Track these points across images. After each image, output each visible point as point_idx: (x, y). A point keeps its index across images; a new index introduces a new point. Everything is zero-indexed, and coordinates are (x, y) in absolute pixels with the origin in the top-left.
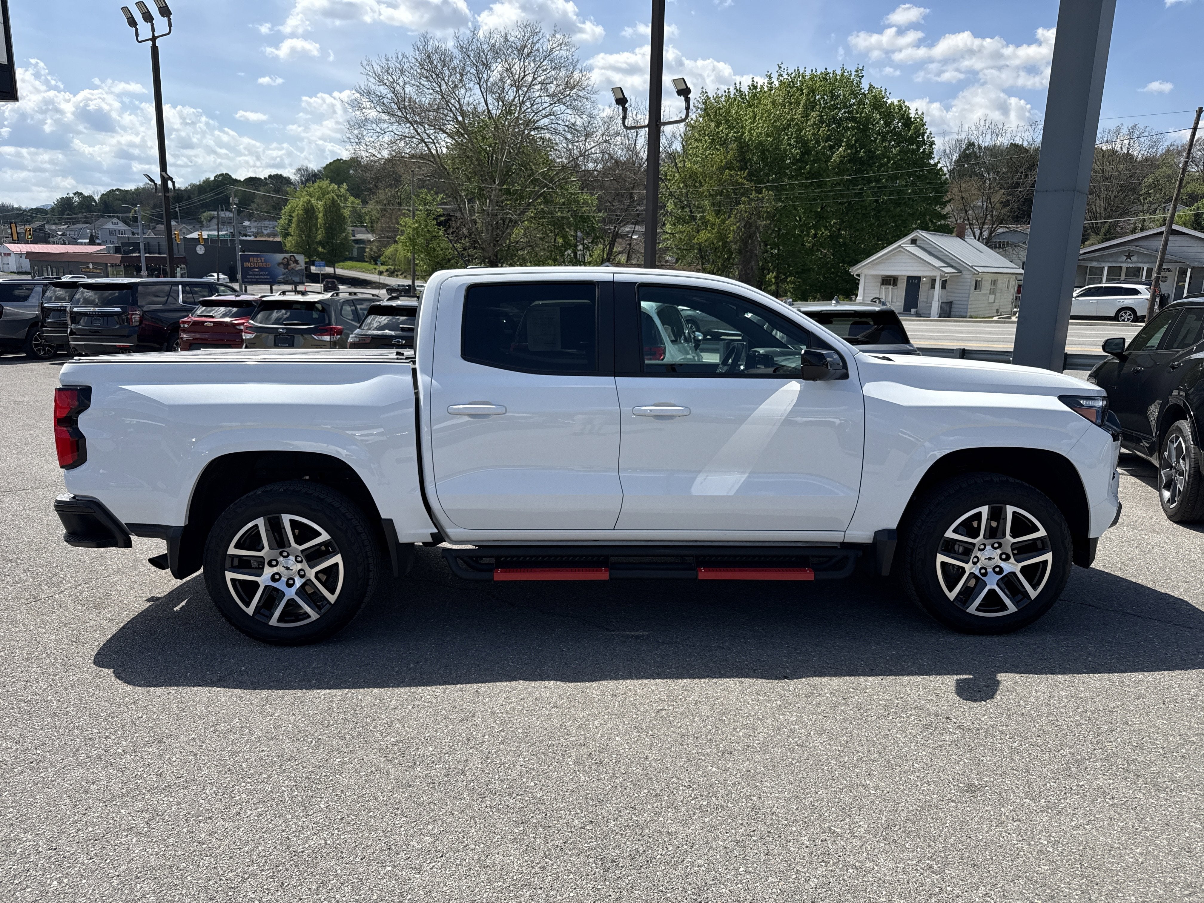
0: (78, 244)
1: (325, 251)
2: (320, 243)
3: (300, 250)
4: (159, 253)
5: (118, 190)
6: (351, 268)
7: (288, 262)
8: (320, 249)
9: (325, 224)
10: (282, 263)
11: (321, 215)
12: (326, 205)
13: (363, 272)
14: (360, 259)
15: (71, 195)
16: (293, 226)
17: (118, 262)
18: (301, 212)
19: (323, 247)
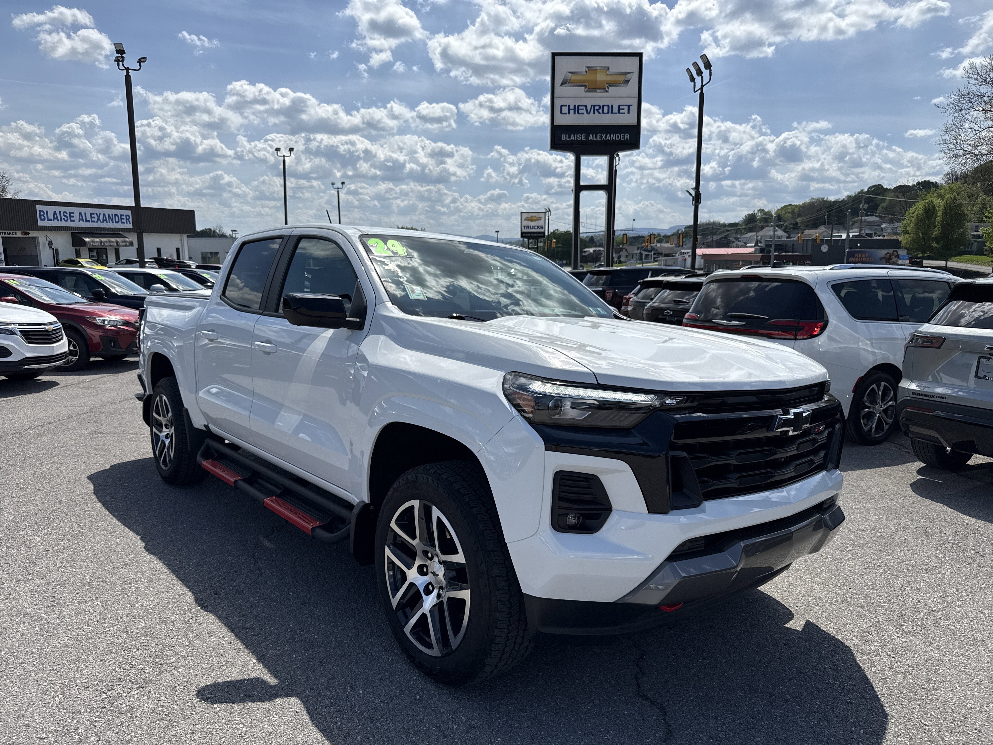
0: (747, 247)
1: (938, 246)
2: (937, 240)
3: (915, 246)
4: (792, 252)
5: (790, 205)
6: (967, 261)
7: (890, 256)
8: (934, 245)
9: (943, 221)
10: (884, 258)
11: (939, 214)
12: (947, 204)
13: (979, 264)
14: (980, 252)
15: (756, 212)
16: (912, 225)
17: (759, 259)
18: (920, 212)
19: (938, 243)
